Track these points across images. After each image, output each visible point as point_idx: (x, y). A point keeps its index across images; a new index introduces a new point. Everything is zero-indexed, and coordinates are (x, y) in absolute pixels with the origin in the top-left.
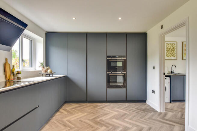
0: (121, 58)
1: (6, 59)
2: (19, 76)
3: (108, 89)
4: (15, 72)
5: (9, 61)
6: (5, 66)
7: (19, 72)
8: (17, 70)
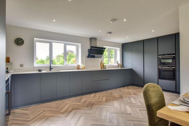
0: (170, 56)
1: (101, 61)
2: (106, 67)
3: (159, 80)
4: (104, 66)
5: (102, 62)
6: (101, 63)
7: (105, 66)
8: (105, 65)
